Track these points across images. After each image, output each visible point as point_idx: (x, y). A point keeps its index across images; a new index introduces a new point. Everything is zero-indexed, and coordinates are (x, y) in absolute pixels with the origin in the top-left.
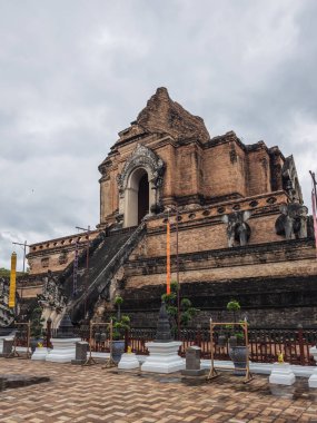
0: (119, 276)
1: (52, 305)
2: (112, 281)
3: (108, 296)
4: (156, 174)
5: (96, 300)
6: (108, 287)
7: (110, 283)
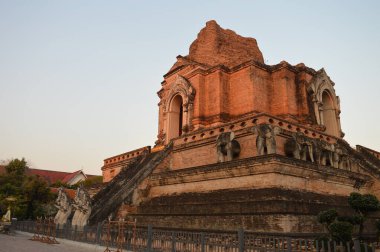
0: (143, 186)
1: (81, 208)
2: (136, 190)
3: (131, 202)
4: (187, 99)
5: (119, 205)
6: (131, 195)
7: (133, 192)
